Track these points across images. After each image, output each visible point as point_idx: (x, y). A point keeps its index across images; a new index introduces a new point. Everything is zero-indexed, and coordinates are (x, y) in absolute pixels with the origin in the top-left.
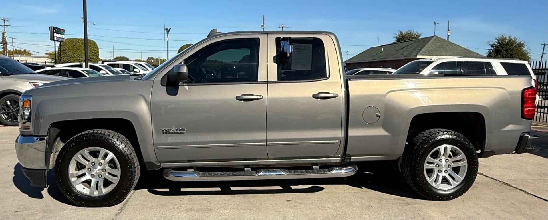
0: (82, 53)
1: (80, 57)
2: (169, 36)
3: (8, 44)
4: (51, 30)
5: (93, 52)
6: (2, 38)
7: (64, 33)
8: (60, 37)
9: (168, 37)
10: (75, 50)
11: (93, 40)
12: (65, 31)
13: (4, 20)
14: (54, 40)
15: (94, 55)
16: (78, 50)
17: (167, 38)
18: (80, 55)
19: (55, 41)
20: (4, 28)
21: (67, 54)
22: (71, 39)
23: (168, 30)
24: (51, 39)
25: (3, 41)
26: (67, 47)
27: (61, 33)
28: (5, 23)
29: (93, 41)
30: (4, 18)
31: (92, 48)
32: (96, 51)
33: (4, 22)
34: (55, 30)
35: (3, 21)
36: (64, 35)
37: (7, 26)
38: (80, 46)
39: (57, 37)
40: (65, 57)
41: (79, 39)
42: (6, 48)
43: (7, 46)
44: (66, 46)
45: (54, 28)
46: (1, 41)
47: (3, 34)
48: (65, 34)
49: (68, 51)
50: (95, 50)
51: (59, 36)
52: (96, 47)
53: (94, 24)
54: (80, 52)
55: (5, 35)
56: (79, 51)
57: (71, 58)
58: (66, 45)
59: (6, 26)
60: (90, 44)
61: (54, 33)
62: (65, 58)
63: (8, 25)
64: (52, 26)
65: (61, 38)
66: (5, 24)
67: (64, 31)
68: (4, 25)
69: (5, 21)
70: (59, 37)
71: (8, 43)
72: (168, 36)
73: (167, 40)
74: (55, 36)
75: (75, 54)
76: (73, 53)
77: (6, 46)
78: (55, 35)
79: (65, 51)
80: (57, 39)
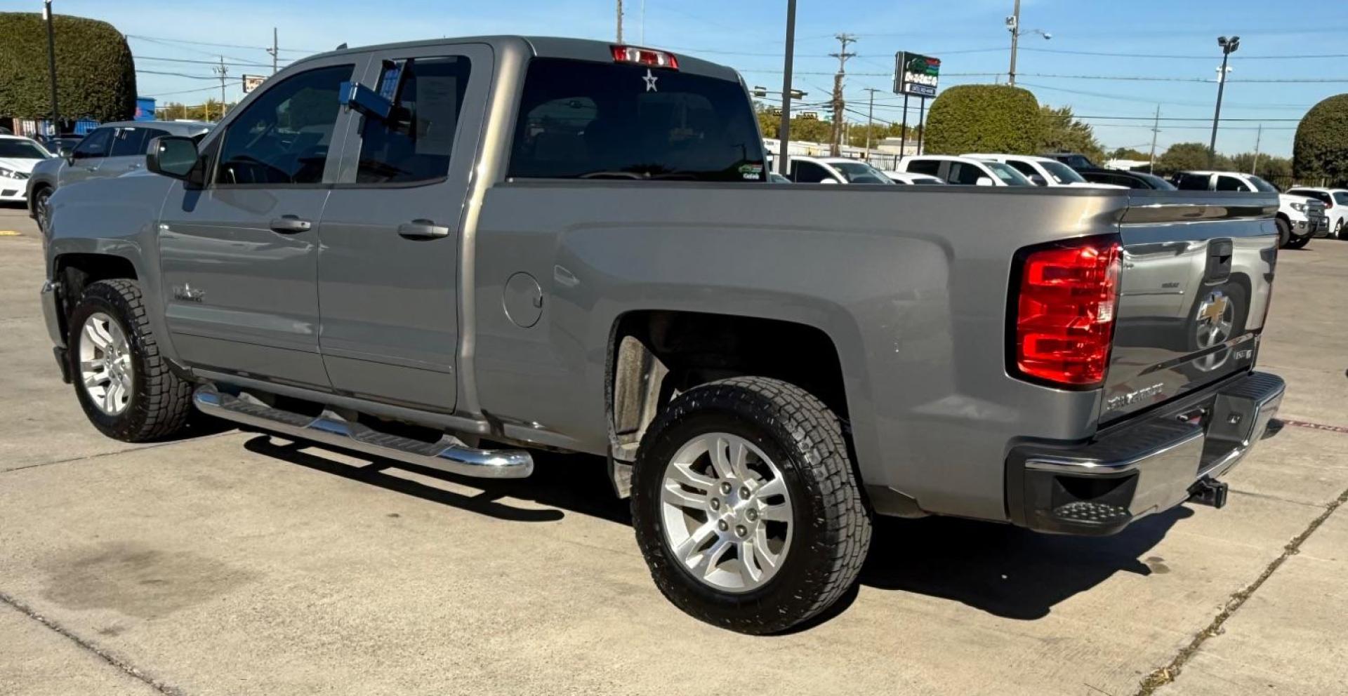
0: (986, 130)
1: (979, 142)
2: (1228, 68)
3: (846, 107)
4: (899, 63)
5: (1018, 129)
6: (833, 93)
7: (938, 69)
8: (921, 82)
9: (1224, 72)
10: (967, 123)
11: (1026, 88)
12: (941, 64)
13: (844, 40)
14: (903, 92)
15: (1022, 138)
16: (977, 121)
17: (1220, 75)
18: (979, 138)
19: (907, 94)
20: (840, 62)
21: (946, 134)
22: (962, 87)
23: (1229, 46)
24: (896, 91)
25: (835, 100)
26: (948, 113)
27: (928, 71)
28: (846, 47)
29: (1026, 92)
30: (844, 35)
31: (1019, 116)
32: (1028, 126)
33: (844, 46)
34: (908, 63)
35: (842, 44)
36: (936, 75)
37: (849, 55)
38: (984, 110)
39: (912, 83)
40: (941, 142)
41: (984, 88)
42: (841, 119)
43: (844, 112)
44: (945, 110)
45: (909, 56)
46: (831, 98)
47: (838, 78)
48: (940, 72)
49: (948, 124)
50: (1027, 122)
51: (923, 79)
52: (1028, 113)
53: (1047, 38)
54: (982, 129)
55: (843, 81)
56: (980, 123)
57: (954, 145)
58: (946, 107)
59: (846, 58)
60: (1014, 101)
61: (906, 70)
62: (940, 148)
63: (851, 53)
64: (903, 51)
65: (924, 85)
66: (846, 52)
67: (935, 62)
68: (843, 55)
69: (847, 42)
70: (918, 84)
71: (846, 104)
72: (1224, 66)
73: (1219, 80)
74: (907, 80)
75: (966, 133)
76: (961, 131)
77: (840, 114)
78: (909, 76)
79: (940, 127)
80: (911, 89)
